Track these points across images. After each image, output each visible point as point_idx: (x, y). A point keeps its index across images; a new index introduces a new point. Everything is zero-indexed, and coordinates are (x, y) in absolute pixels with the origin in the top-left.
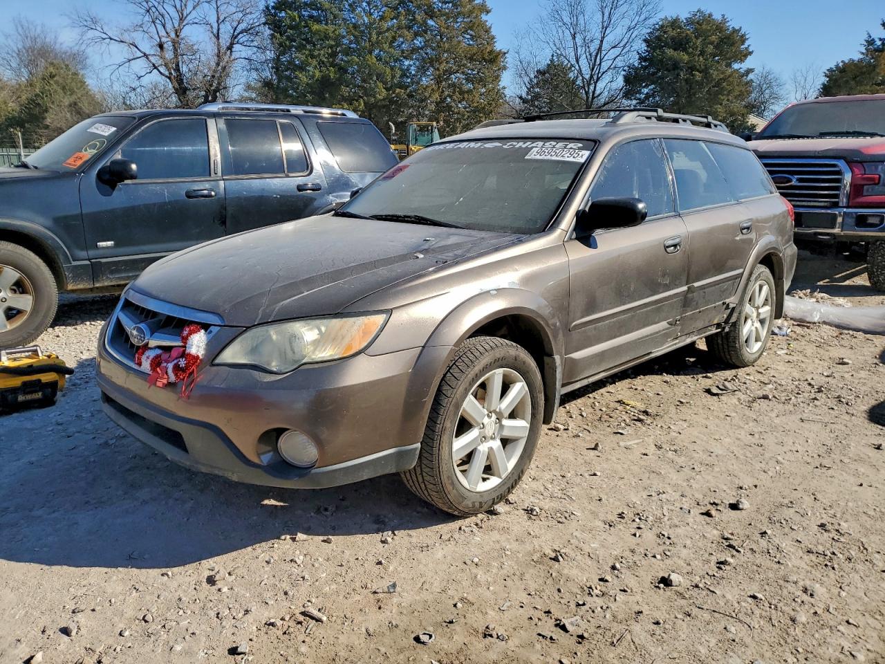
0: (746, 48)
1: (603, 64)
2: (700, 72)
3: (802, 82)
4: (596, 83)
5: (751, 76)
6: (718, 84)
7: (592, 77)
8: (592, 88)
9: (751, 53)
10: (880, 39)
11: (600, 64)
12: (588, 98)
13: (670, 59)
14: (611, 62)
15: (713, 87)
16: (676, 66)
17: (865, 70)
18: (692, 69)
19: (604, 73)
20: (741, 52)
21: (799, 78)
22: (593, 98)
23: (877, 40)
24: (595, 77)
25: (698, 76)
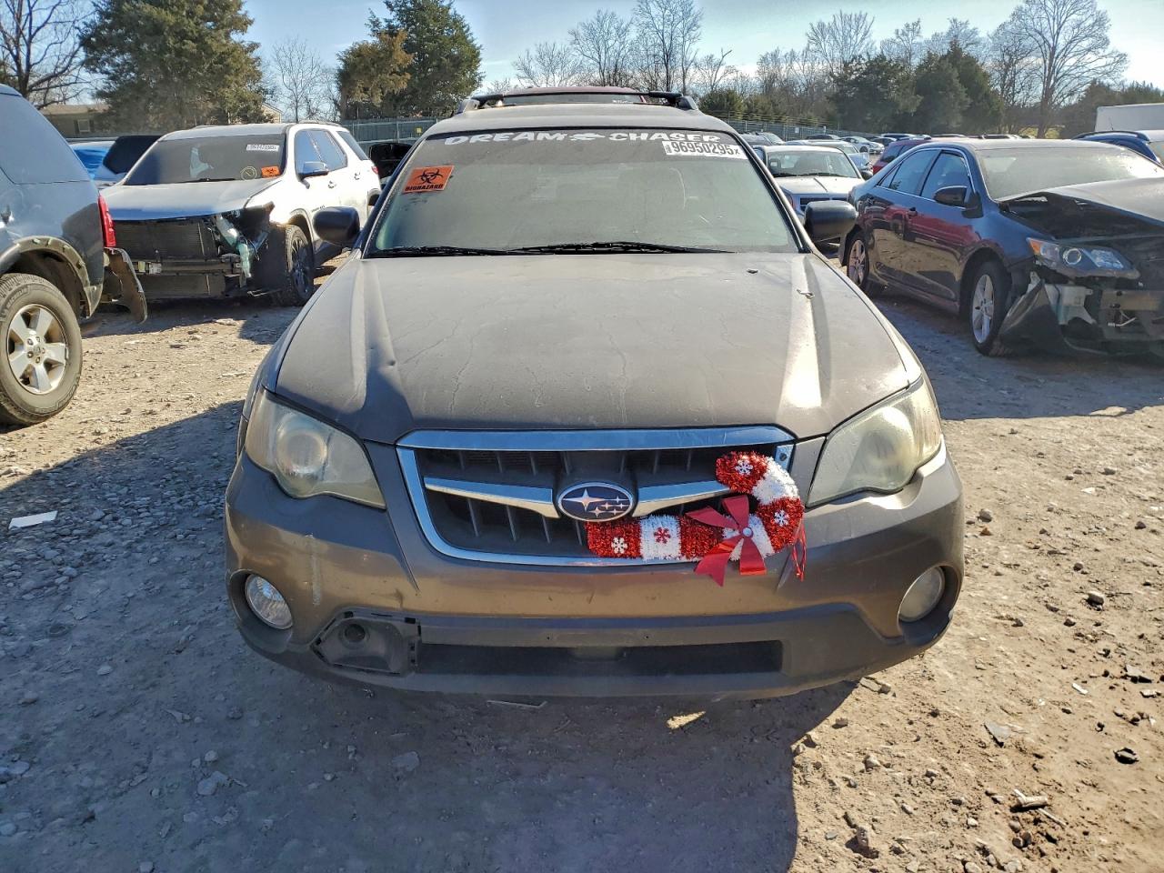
0: (245, 15)
1: (34, 14)
2: (193, 41)
3: (288, 64)
4: (29, 44)
5: (257, 53)
6: (221, 60)
7: (19, 32)
8: (24, 49)
9: (251, 22)
10: (386, 21)
11: (30, 14)
12: (19, 65)
13: (148, 18)
14: (48, 12)
15: (216, 63)
16: (157, 29)
17: (382, 55)
18: (182, 36)
19: (38, 29)
20: (240, 20)
21: (284, 59)
22: (29, 66)
23: (381, 20)
24: (26, 32)
25: (190, 46)
